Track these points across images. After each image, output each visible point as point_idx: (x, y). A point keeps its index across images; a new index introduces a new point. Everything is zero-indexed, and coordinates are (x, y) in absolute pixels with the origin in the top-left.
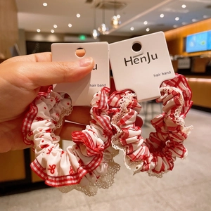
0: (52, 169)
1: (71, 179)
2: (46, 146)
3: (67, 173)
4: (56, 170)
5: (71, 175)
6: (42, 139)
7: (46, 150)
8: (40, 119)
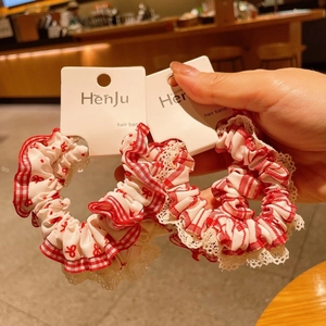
0: (71, 251)
1: (97, 262)
2: (57, 220)
3: (90, 254)
4: (77, 252)
5: (96, 256)
6: (50, 209)
7: (58, 225)
8: (38, 179)
